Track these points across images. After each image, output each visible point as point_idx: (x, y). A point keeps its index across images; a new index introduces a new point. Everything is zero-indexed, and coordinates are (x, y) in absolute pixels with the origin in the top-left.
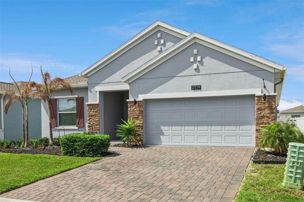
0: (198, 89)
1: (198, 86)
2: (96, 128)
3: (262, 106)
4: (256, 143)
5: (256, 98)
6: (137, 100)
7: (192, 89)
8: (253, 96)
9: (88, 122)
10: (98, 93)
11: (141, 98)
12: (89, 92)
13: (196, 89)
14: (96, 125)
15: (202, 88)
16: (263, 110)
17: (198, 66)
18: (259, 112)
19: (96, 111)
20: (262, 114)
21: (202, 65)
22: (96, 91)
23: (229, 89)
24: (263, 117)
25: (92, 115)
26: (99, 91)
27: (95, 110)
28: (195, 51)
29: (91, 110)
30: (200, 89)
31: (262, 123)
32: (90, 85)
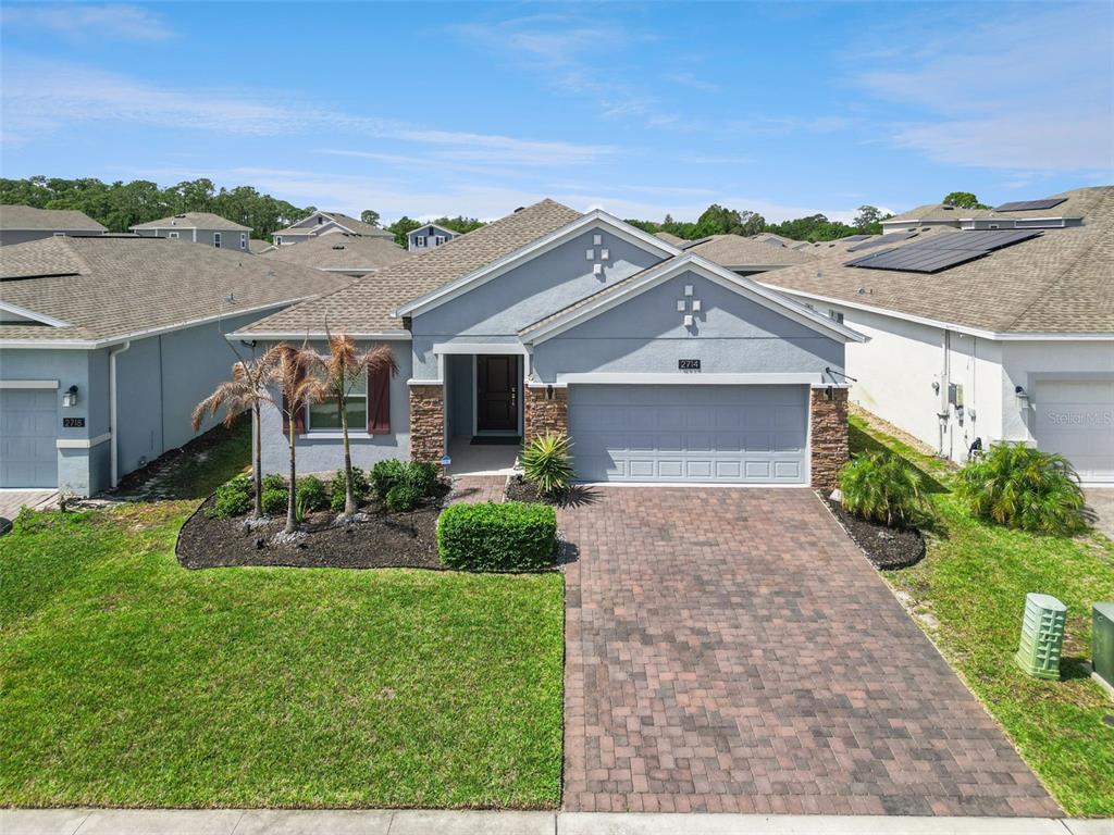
0: (695, 367)
1: (694, 361)
2: (436, 441)
3: (824, 407)
4: (813, 480)
5: (812, 392)
6: (554, 385)
7: (680, 368)
8: (806, 387)
9: (413, 427)
10: (441, 359)
11: (562, 381)
12: (414, 354)
13: (690, 367)
14: (434, 435)
15: (702, 365)
16: (824, 415)
17: (693, 320)
18: (818, 420)
19: (435, 403)
20: (824, 424)
21: (703, 319)
22: (436, 355)
23: (758, 371)
24: (826, 429)
25: (425, 412)
26: (445, 355)
27: (432, 400)
28: (689, 290)
29: (422, 399)
30: (699, 367)
31: (825, 442)
32: (418, 338)
